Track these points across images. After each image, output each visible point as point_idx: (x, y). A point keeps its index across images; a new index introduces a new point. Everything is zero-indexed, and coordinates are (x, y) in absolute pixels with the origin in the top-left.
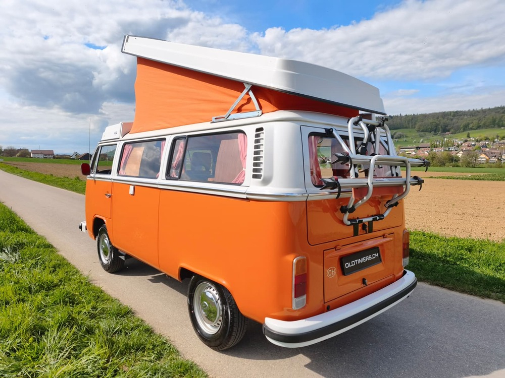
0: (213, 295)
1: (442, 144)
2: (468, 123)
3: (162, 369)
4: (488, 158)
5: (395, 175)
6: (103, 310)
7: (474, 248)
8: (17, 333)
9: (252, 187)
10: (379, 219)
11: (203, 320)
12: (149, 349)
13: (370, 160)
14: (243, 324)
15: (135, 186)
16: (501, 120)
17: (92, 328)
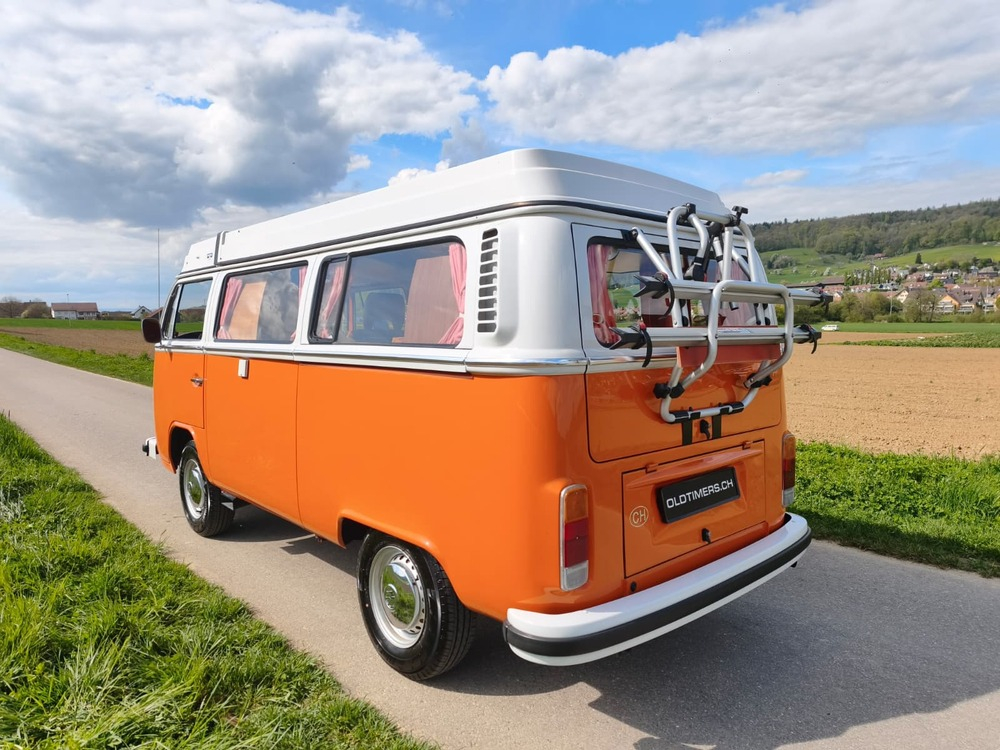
0: (407, 571)
1: (868, 276)
2: (918, 235)
3: (305, 719)
4: (957, 304)
5: (763, 323)
6: (190, 608)
7: (927, 473)
8: (12, 656)
9: (477, 349)
10: (733, 412)
11: (388, 622)
12: (280, 680)
13: (712, 290)
14: (467, 625)
15: (248, 360)
16: (981, 229)
17: (166, 642)
